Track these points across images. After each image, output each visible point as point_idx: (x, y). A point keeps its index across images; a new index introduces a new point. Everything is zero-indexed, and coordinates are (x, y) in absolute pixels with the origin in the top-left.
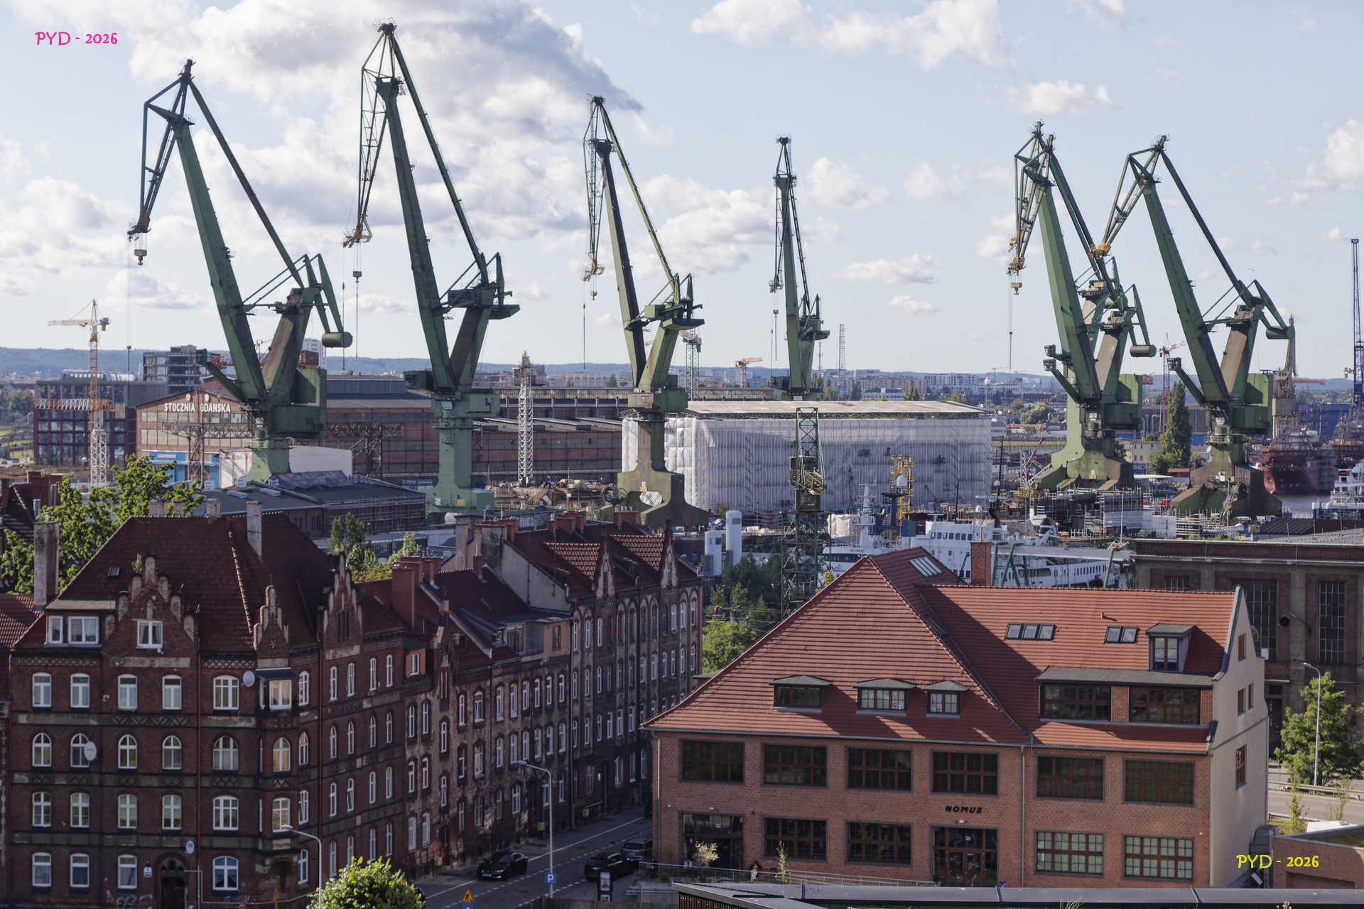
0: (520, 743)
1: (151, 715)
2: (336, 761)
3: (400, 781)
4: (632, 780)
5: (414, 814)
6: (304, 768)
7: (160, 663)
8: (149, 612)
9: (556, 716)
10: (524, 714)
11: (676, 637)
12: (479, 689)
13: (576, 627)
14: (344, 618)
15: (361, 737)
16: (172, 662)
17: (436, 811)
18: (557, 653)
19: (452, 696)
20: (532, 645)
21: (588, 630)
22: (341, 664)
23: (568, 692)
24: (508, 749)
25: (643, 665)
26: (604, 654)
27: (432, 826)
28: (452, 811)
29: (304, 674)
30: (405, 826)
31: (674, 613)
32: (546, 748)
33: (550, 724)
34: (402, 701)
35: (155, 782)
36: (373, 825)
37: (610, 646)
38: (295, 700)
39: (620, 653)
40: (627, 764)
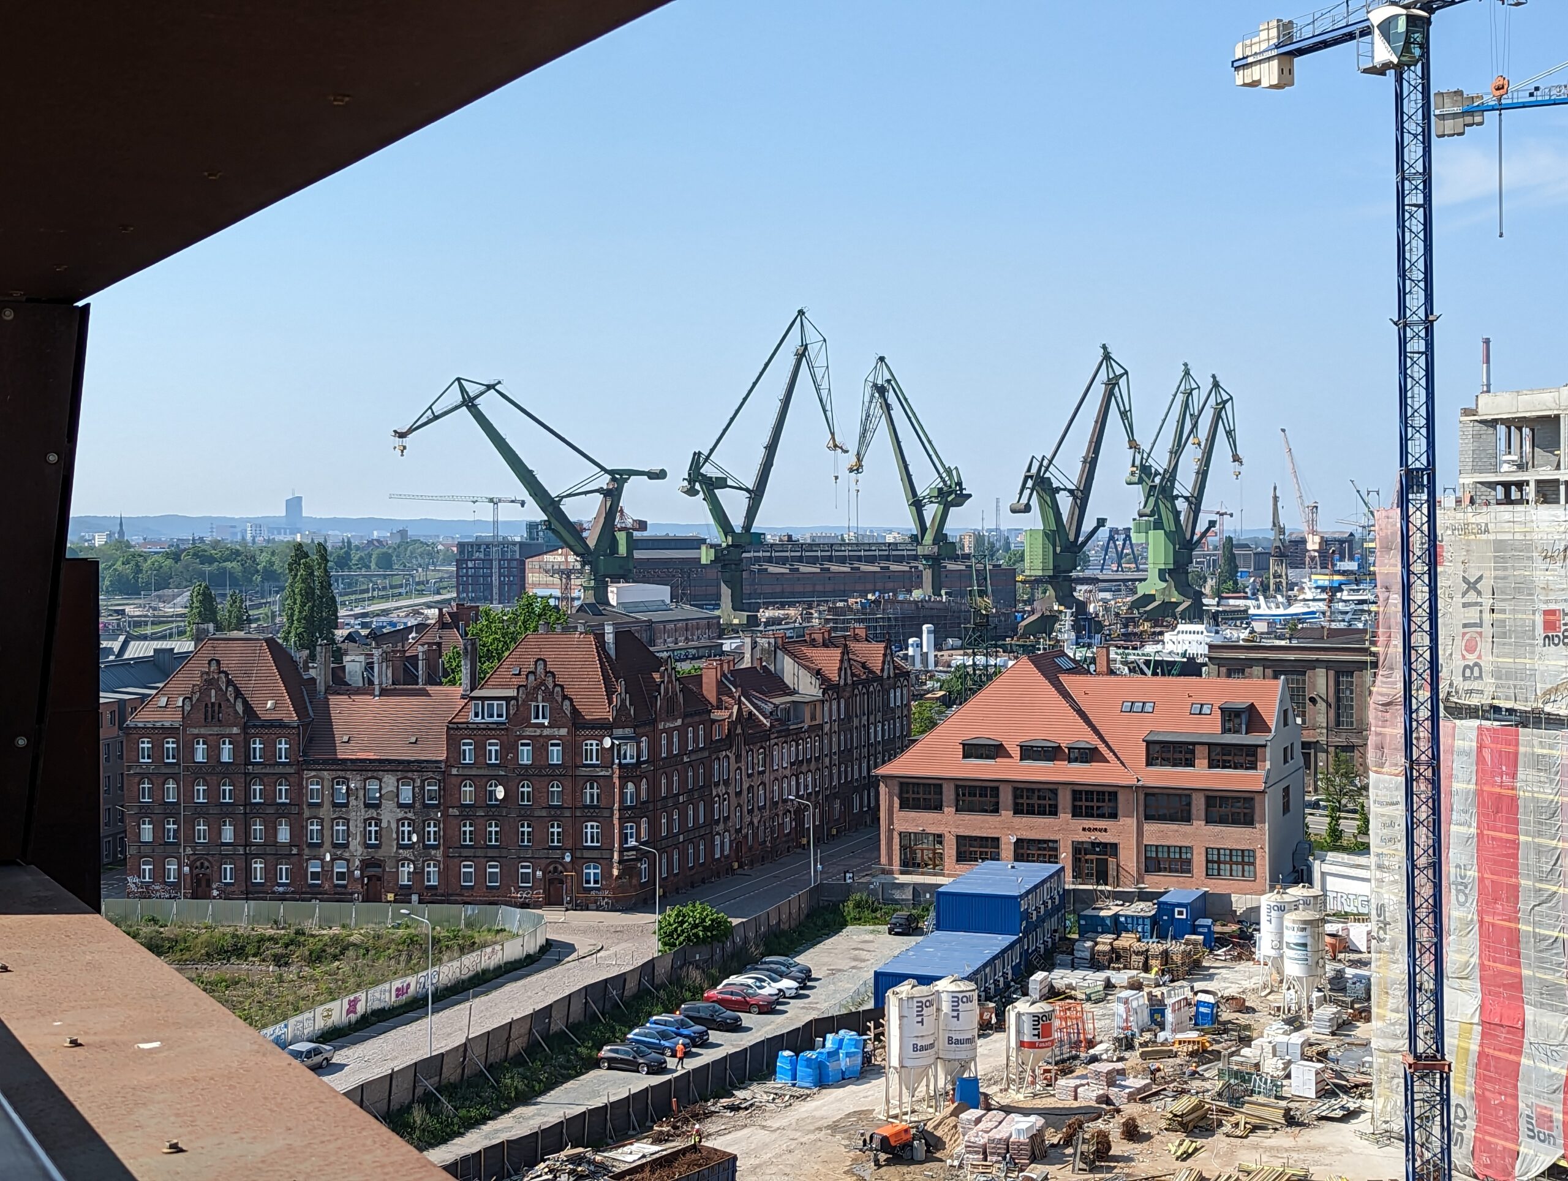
0: (789, 784)
1: (541, 768)
2: (665, 798)
3: (709, 810)
4: (865, 809)
5: (718, 834)
6: (644, 802)
7: (546, 732)
8: (540, 698)
9: (813, 766)
10: (792, 764)
11: (893, 710)
12: (762, 747)
13: (827, 705)
14: (671, 701)
15: (683, 782)
16: (556, 732)
17: (733, 831)
18: (814, 723)
19: (744, 753)
20: (797, 717)
21: (834, 707)
22: (669, 732)
23: (821, 749)
24: (781, 789)
25: (872, 731)
26: (845, 723)
27: (730, 841)
28: (744, 831)
29: (643, 739)
30: (713, 841)
31: (892, 695)
32: (806, 787)
33: (809, 771)
34: (710, 756)
35: (544, 813)
36: (691, 841)
37: (849, 718)
38: (638, 757)
39: (856, 722)
40: (861, 799)
